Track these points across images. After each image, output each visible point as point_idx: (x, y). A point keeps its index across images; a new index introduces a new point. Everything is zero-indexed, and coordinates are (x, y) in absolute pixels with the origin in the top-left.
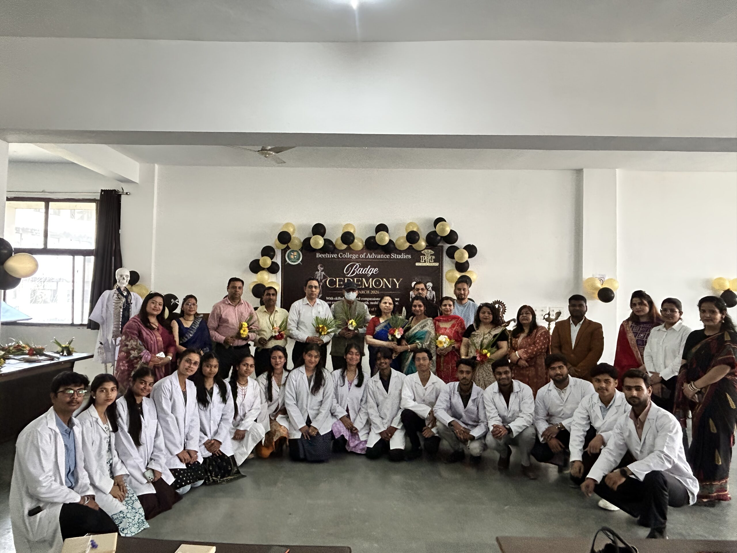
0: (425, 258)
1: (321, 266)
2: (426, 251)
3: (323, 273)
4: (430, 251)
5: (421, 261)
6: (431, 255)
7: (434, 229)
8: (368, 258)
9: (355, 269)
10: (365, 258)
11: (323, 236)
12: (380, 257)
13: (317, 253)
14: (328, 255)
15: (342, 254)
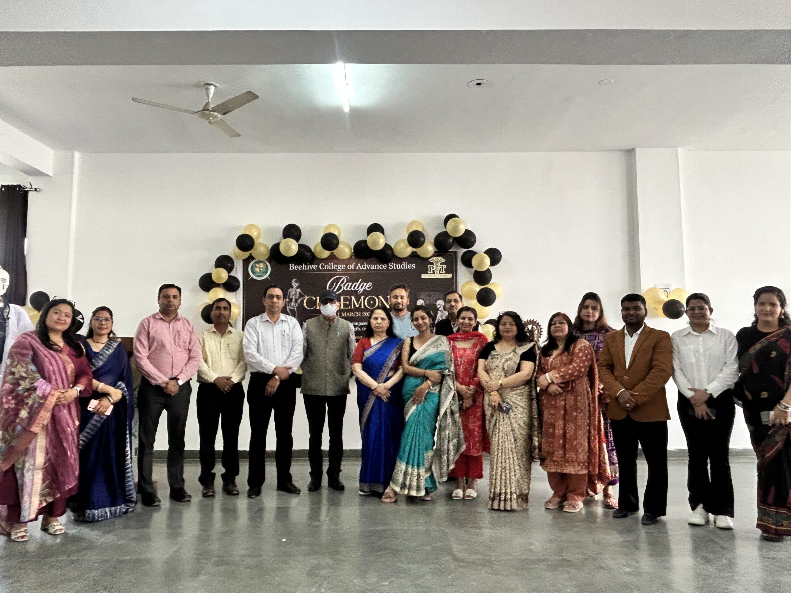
0: (433, 268)
1: (296, 282)
2: (434, 258)
3: (299, 290)
4: (440, 258)
5: (429, 272)
6: (441, 264)
7: (444, 230)
8: (359, 270)
9: (341, 283)
10: (355, 270)
11: (297, 241)
12: (374, 267)
13: (291, 264)
14: (305, 267)
15: (324, 264)
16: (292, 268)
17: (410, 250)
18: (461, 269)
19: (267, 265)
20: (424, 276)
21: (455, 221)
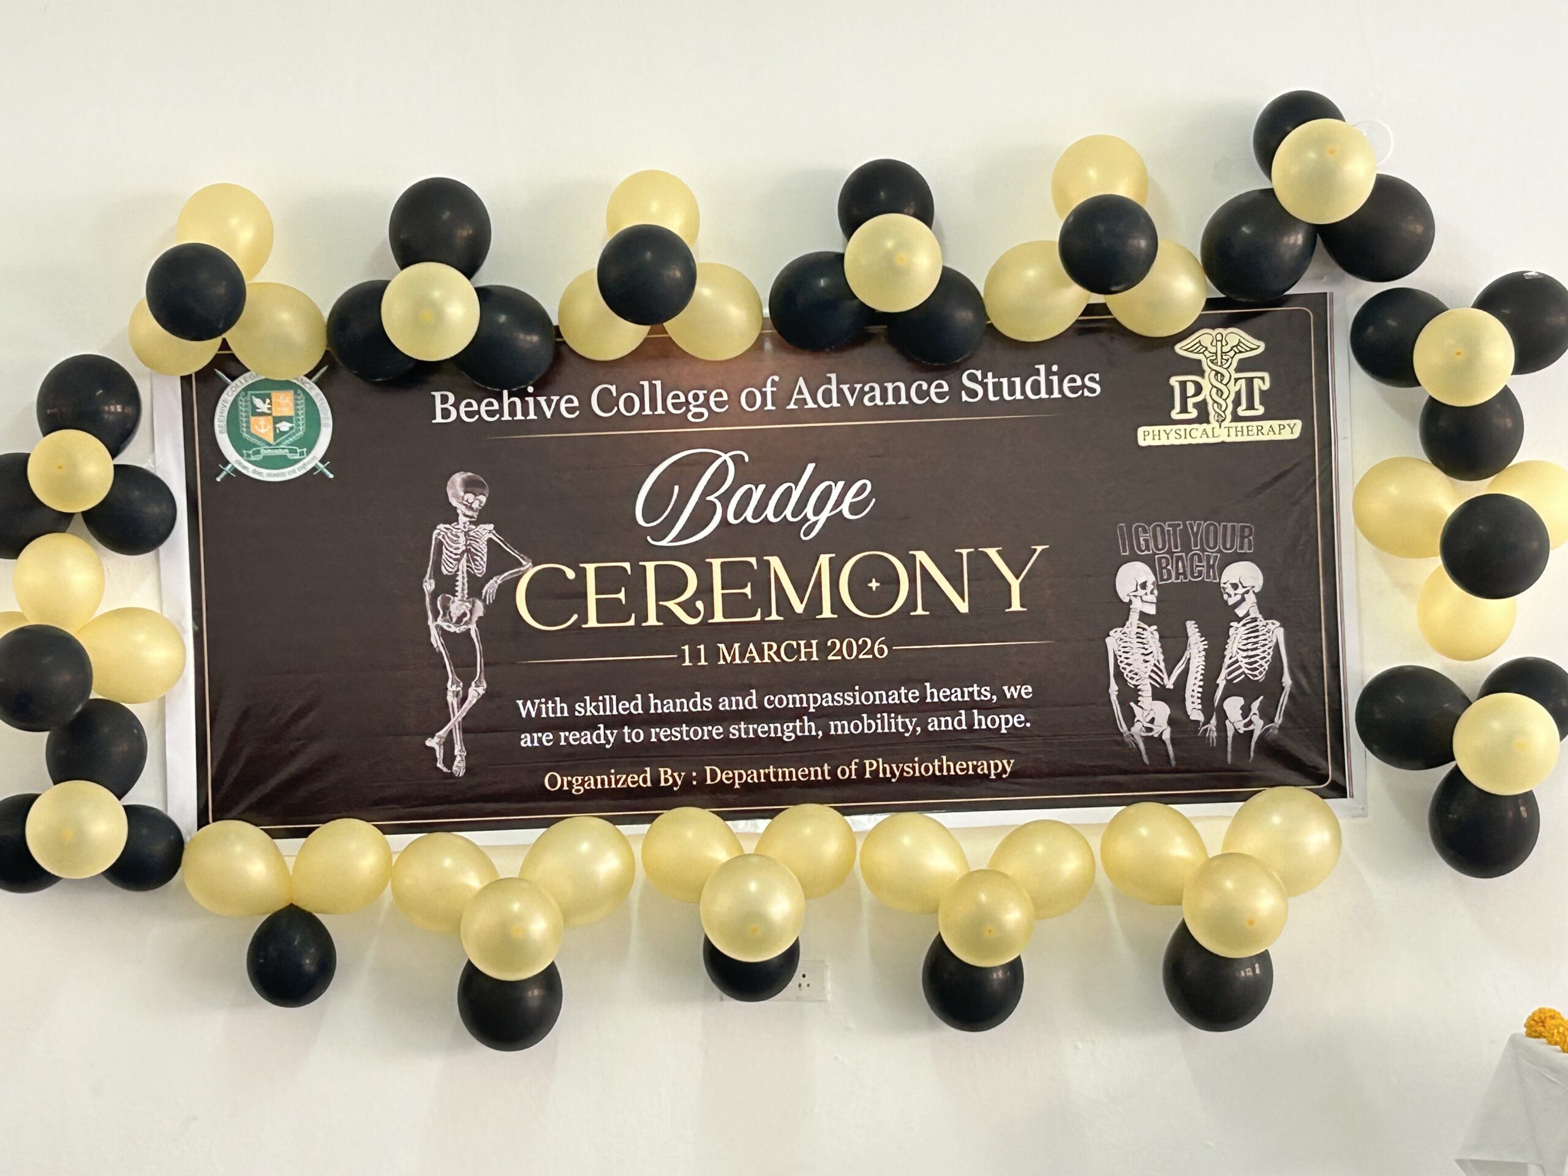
0: (1199, 389)
1: (470, 486)
2: (1206, 337)
3: (486, 531)
4: (1234, 336)
5: (1175, 415)
6: (1243, 365)
7: (1257, 182)
8: (802, 414)
9: (710, 489)
10: (782, 414)
11: (469, 270)
12: (884, 398)
13: (437, 395)
14: (512, 405)
15: (613, 388)
16: (446, 413)
17: (1072, 301)
18: (1353, 391)
19: (310, 401)
20: (1149, 436)
21: (1320, 142)
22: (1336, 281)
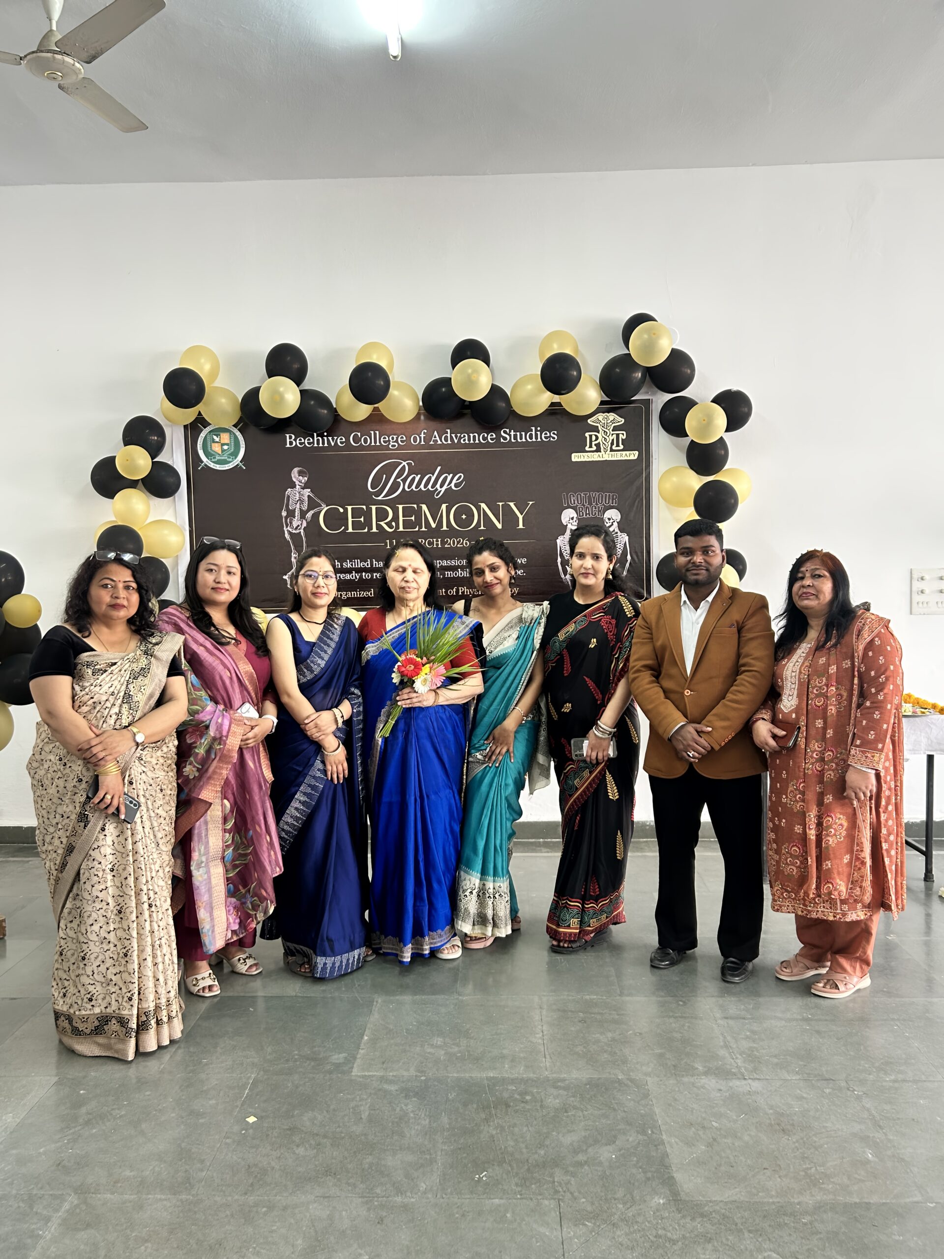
0: (597, 438)
1: (300, 473)
2: (600, 416)
3: (307, 492)
4: (612, 416)
5: (587, 449)
6: (615, 429)
7: (623, 350)
8: (436, 446)
9: (398, 477)
10: (427, 446)
12: (469, 440)
13: (288, 436)
14: (318, 440)
15: (359, 434)
16: (291, 443)
17: (546, 398)
18: (659, 439)
19: (236, 437)
20: (576, 457)
21: (649, 331)
22: (654, 394)
